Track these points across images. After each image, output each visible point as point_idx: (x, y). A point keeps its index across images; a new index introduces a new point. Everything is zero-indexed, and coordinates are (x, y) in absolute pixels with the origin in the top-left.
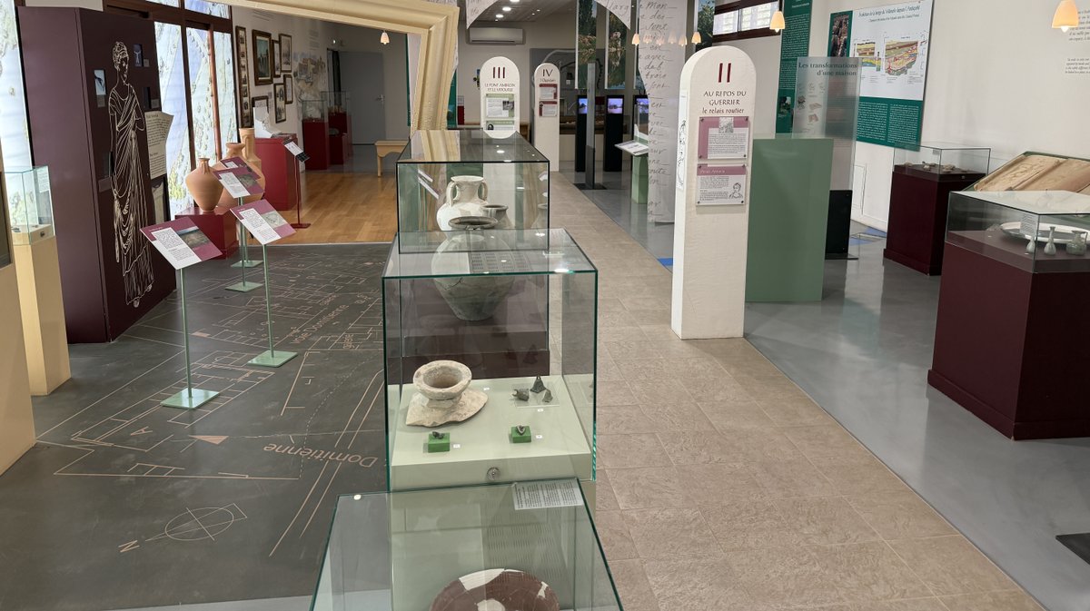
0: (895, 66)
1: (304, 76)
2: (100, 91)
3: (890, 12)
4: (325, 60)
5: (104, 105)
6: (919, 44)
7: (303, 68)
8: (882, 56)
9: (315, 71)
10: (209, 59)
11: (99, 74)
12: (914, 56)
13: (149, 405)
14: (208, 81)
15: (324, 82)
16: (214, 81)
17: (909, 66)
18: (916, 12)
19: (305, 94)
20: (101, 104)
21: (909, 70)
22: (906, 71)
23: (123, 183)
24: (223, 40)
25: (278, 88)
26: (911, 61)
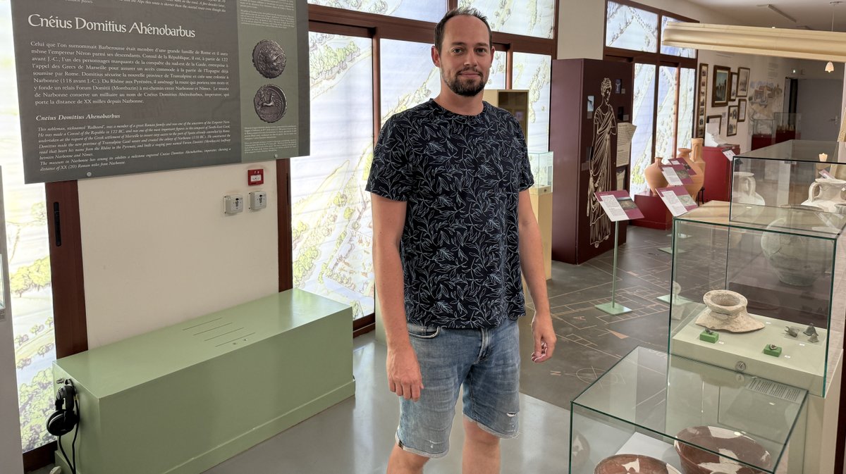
1: (758, 100)
2: (590, 109)
4: (782, 87)
5: (591, 118)
7: (759, 93)
9: (770, 96)
10: (675, 88)
11: (591, 98)
13: (588, 305)
14: (672, 103)
15: (779, 105)
16: (677, 103)
19: (758, 115)
20: (589, 117)
23: (597, 166)
24: (688, 75)
25: (732, 109)
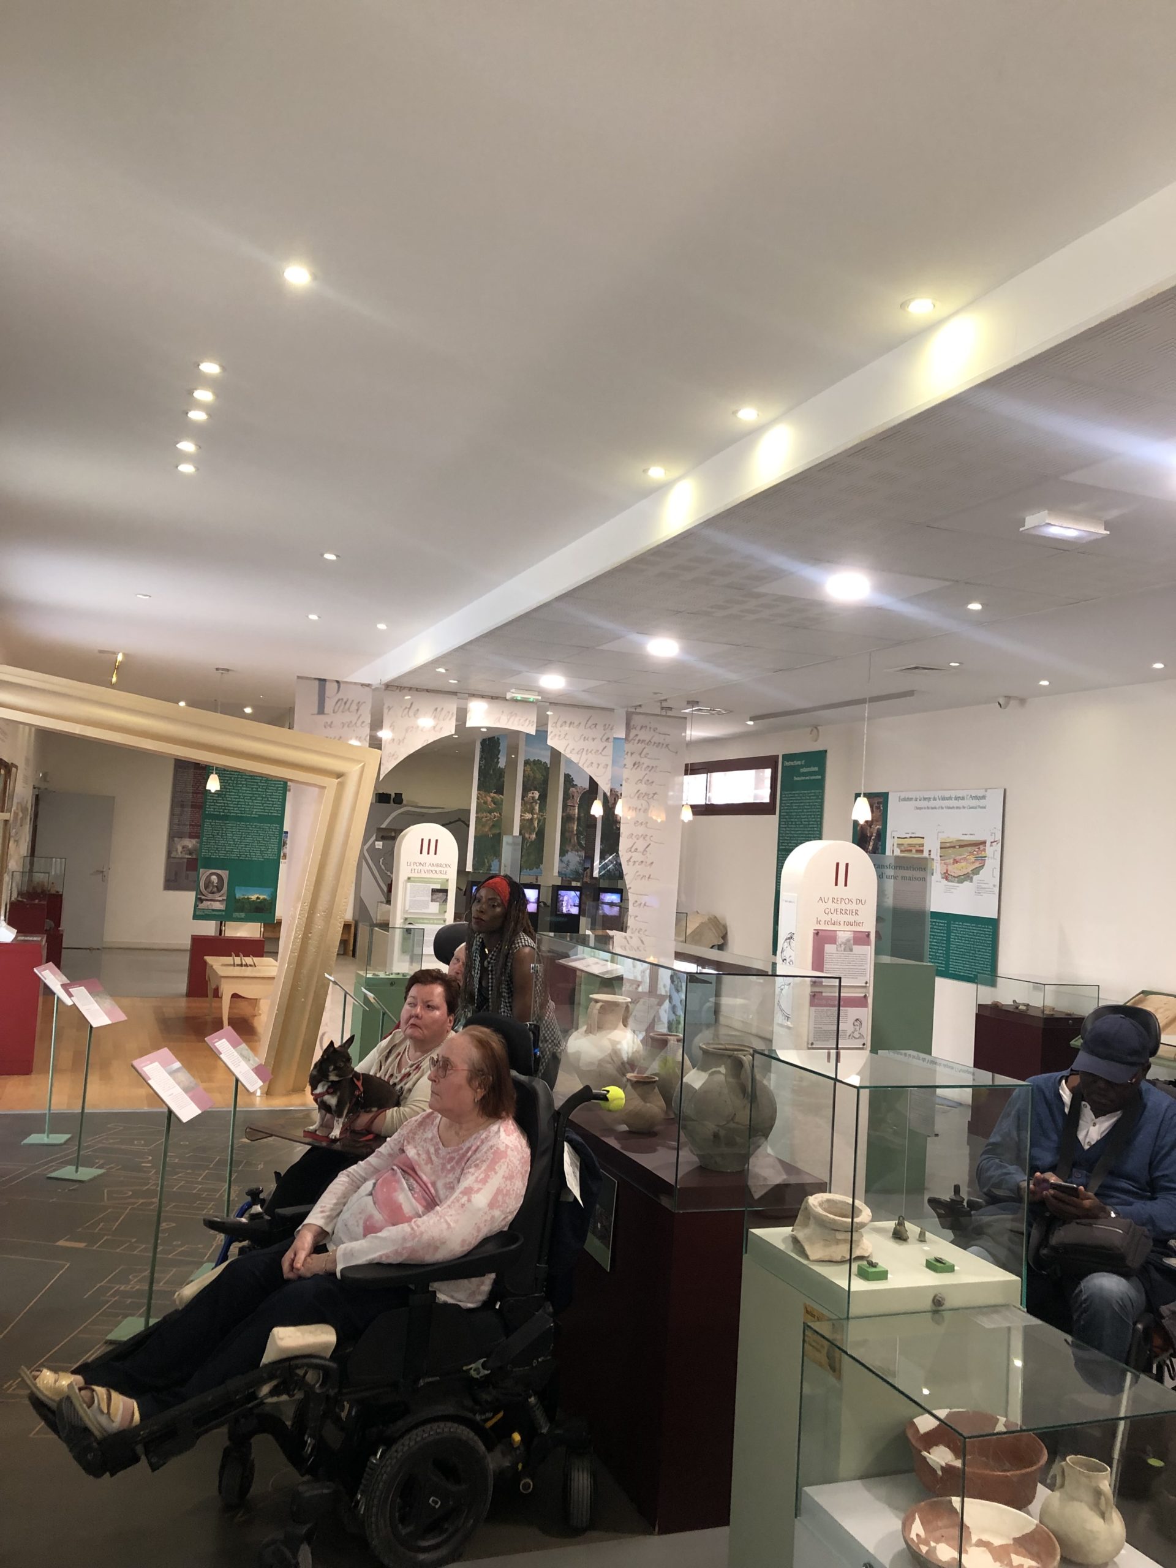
0: (955, 870)
1: (14, 831)
3: (944, 799)
4: (29, 804)
6: (988, 844)
7: (15, 818)
8: (936, 855)
12: (983, 859)
15: (25, 841)
17: (976, 871)
18: (982, 803)
21: (975, 878)
22: (972, 878)
26: (977, 865)
